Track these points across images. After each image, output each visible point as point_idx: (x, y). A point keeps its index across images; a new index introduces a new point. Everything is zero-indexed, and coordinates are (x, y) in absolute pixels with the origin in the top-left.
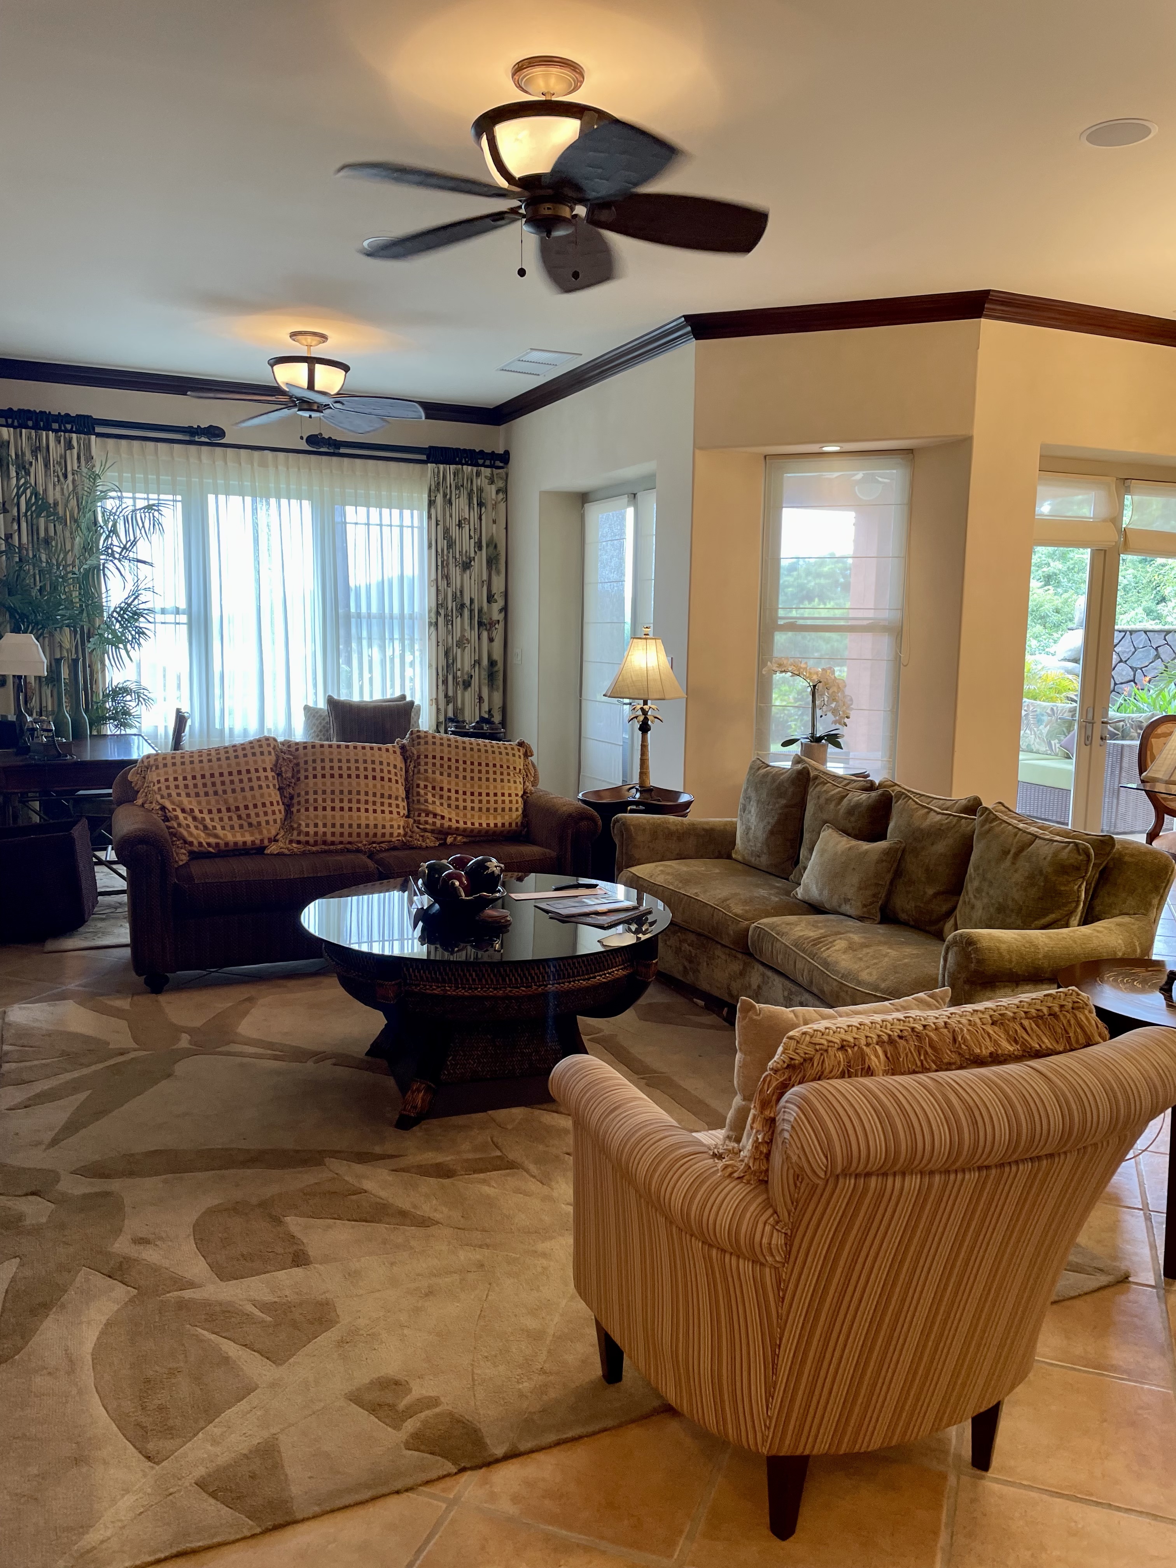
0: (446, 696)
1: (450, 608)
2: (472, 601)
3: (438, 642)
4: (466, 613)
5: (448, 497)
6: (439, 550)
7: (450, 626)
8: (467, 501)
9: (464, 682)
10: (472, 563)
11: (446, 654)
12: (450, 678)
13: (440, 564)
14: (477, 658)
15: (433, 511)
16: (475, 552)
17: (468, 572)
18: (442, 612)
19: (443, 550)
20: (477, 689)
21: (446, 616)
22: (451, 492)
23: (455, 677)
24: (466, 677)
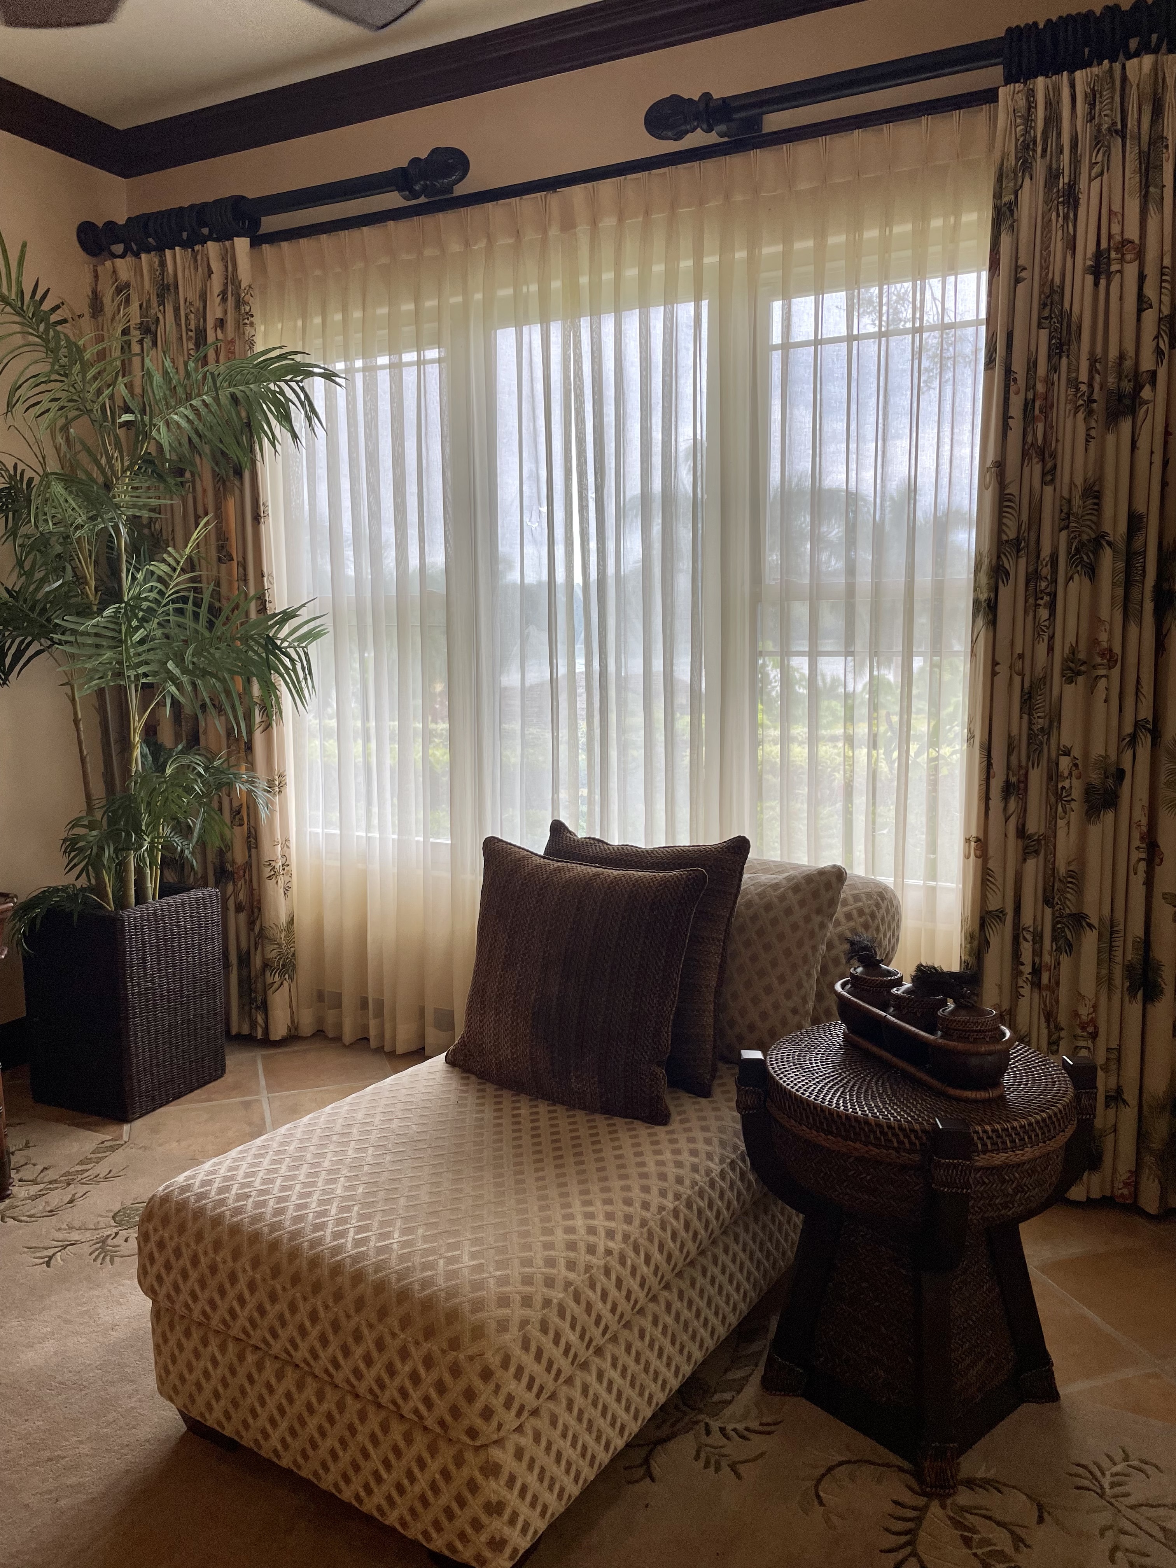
0: (1021, 832)
1: (1046, 552)
2: (1135, 522)
3: (995, 663)
4: (1108, 563)
5: (1064, 180)
6: (1019, 366)
7: (1044, 613)
8: (1133, 180)
9: (1089, 791)
10: (1146, 393)
11: (1028, 700)
12: (1036, 778)
13: (1016, 410)
14: (1146, 713)
15: (1006, 240)
16: (1159, 353)
17: (1126, 426)
18: (1019, 568)
19: (1032, 365)
20: (1140, 816)
21: (1033, 577)
22: (1075, 162)
23: (1053, 776)
24: (1095, 777)
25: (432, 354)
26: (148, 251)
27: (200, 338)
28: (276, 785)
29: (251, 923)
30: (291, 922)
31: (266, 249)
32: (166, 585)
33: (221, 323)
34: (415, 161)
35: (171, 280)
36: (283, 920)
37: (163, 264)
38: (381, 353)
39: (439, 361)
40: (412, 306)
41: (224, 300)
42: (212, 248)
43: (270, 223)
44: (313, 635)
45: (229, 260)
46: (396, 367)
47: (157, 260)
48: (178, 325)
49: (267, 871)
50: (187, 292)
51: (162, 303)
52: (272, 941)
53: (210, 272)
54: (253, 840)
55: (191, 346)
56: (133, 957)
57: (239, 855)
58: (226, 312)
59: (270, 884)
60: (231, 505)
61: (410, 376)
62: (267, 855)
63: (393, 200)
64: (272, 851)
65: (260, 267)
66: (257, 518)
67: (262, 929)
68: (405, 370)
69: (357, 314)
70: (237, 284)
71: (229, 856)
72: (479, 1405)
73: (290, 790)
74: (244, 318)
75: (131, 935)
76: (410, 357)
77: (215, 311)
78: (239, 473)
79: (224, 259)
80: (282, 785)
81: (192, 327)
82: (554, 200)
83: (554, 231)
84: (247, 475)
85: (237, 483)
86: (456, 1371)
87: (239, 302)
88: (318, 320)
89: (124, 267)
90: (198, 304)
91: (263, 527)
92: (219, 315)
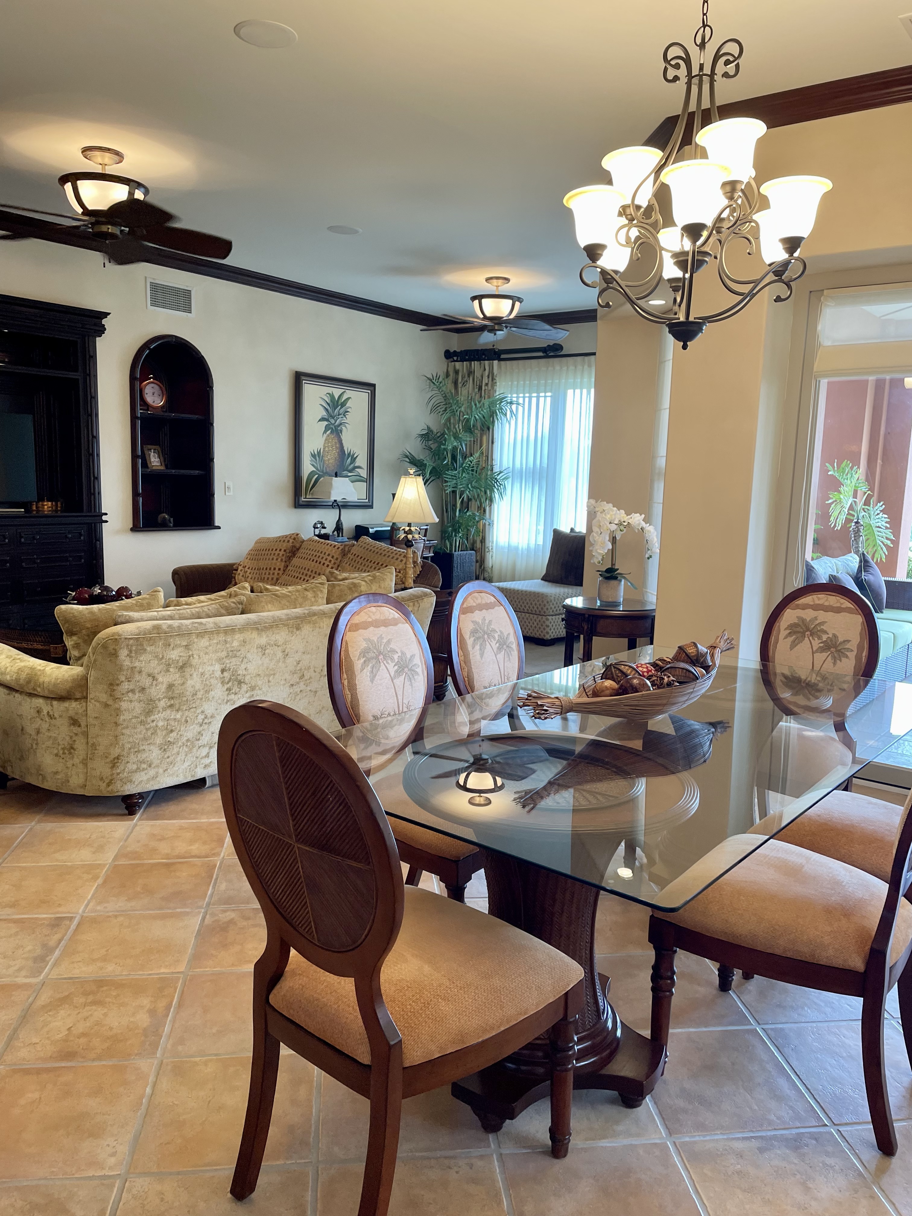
25: (549, 394)
26: (466, 361)
27: (480, 388)
28: (491, 524)
29: (481, 566)
30: (492, 567)
31: (502, 363)
32: (471, 463)
33: (487, 384)
34: (549, 346)
35: (473, 371)
36: (490, 566)
37: (471, 365)
38: (534, 393)
39: (551, 396)
40: (544, 382)
41: (488, 377)
42: (487, 362)
43: (503, 356)
44: (506, 478)
45: (491, 367)
46: (538, 398)
47: (469, 364)
48: (474, 384)
49: (487, 550)
50: (478, 374)
51: (469, 377)
52: (487, 571)
53: (485, 370)
54: (483, 541)
55: (477, 390)
56: (455, 565)
57: (478, 545)
58: (488, 381)
59: (488, 554)
60: (485, 438)
61: (542, 400)
62: (487, 545)
63: (541, 354)
64: (488, 544)
65: (500, 367)
66: (493, 443)
67: (484, 567)
68: (541, 398)
69: (528, 382)
70: (493, 374)
71: (475, 545)
72: (546, 607)
73: (495, 526)
74: (494, 384)
75: (455, 558)
76: (542, 394)
77: (485, 380)
78: (488, 429)
79: (489, 366)
80: (493, 524)
81: (478, 384)
82: (586, 358)
83: (586, 367)
84: (491, 430)
85: (488, 432)
86: (543, 602)
87: (493, 379)
88: (516, 383)
89: (458, 365)
90: (480, 378)
91: (494, 445)
92: (487, 382)
